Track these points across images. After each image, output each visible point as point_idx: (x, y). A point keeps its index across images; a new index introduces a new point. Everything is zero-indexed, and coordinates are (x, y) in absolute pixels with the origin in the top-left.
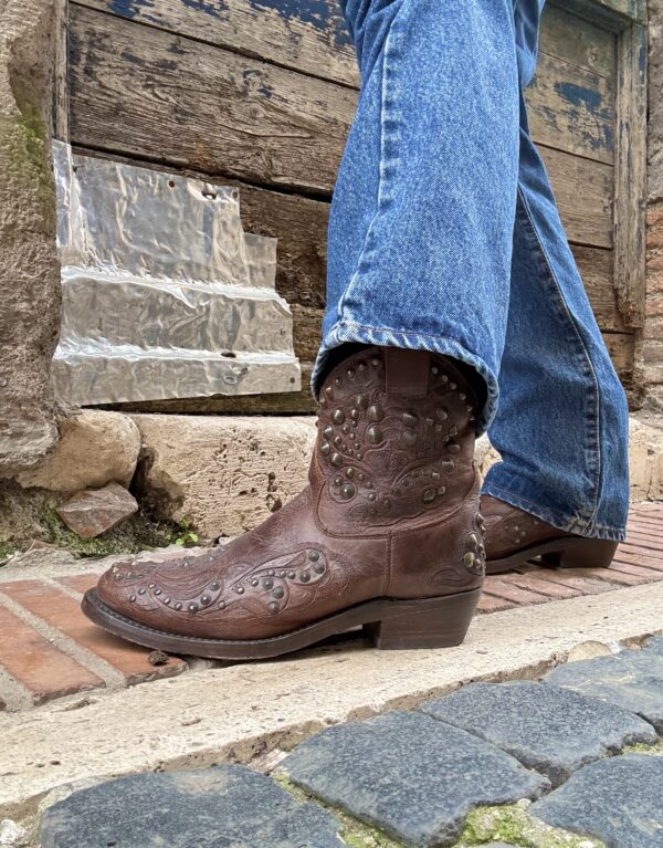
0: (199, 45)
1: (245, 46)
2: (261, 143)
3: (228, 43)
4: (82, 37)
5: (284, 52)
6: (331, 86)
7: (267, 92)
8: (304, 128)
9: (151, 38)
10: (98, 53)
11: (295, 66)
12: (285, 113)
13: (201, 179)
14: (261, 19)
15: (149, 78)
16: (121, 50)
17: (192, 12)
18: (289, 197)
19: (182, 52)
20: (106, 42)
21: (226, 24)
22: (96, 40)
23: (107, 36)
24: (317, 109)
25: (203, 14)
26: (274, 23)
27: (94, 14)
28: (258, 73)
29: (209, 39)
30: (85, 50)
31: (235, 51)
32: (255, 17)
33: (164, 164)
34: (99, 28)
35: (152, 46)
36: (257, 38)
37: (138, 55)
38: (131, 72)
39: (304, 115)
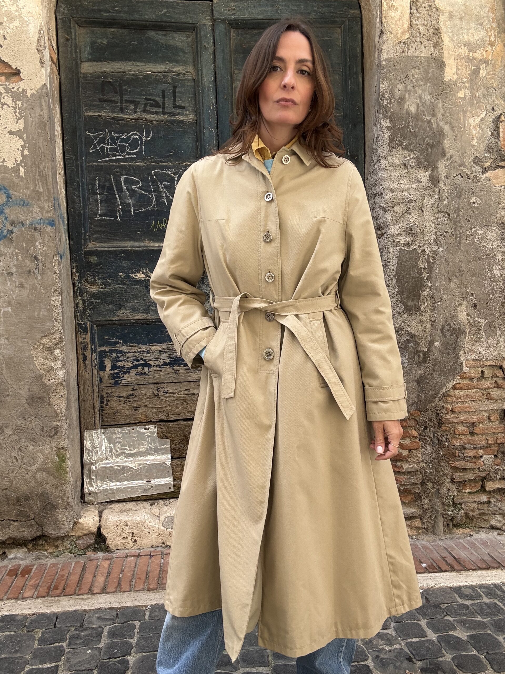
0: (141, 386)
1: (157, 381)
2: (164, 409)
3: (151, 382)
4: (105, 396)
5: (172, 378)
6: (192, 383)
7: (166, 392)
8: (181, 400)
9: (126, 389)
10: (109, 399)
11: (177, 381)
12: (174, 397)
13: (143, 425)
14: (163, 370)
15: (125, 401)
16: (116, 395)
17: (138, 377)
18: (175, 423)
19: (136, 390)
20: (111, 394)
21: (151, 376)
22: (109, 395)
23: (112, 393)
24: (186, 392)
25: (142, 376)
26: (168, 370)
27: (108, 388)
28: (163, 388)
29: (145, 383)
30: (106, 399)
31: (155, 383)
32: (161, 371)
33: (130, 424)
34: (110, 391)
35: (126, 391)
36: (162, 377)
37: (122, 395)
38: (120, 400)
39: (181, 395)
